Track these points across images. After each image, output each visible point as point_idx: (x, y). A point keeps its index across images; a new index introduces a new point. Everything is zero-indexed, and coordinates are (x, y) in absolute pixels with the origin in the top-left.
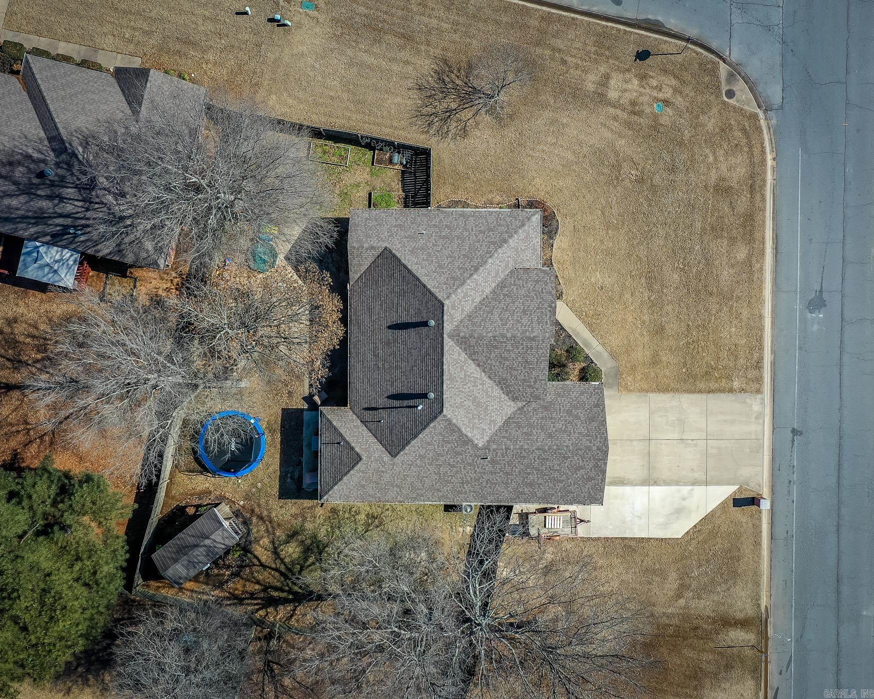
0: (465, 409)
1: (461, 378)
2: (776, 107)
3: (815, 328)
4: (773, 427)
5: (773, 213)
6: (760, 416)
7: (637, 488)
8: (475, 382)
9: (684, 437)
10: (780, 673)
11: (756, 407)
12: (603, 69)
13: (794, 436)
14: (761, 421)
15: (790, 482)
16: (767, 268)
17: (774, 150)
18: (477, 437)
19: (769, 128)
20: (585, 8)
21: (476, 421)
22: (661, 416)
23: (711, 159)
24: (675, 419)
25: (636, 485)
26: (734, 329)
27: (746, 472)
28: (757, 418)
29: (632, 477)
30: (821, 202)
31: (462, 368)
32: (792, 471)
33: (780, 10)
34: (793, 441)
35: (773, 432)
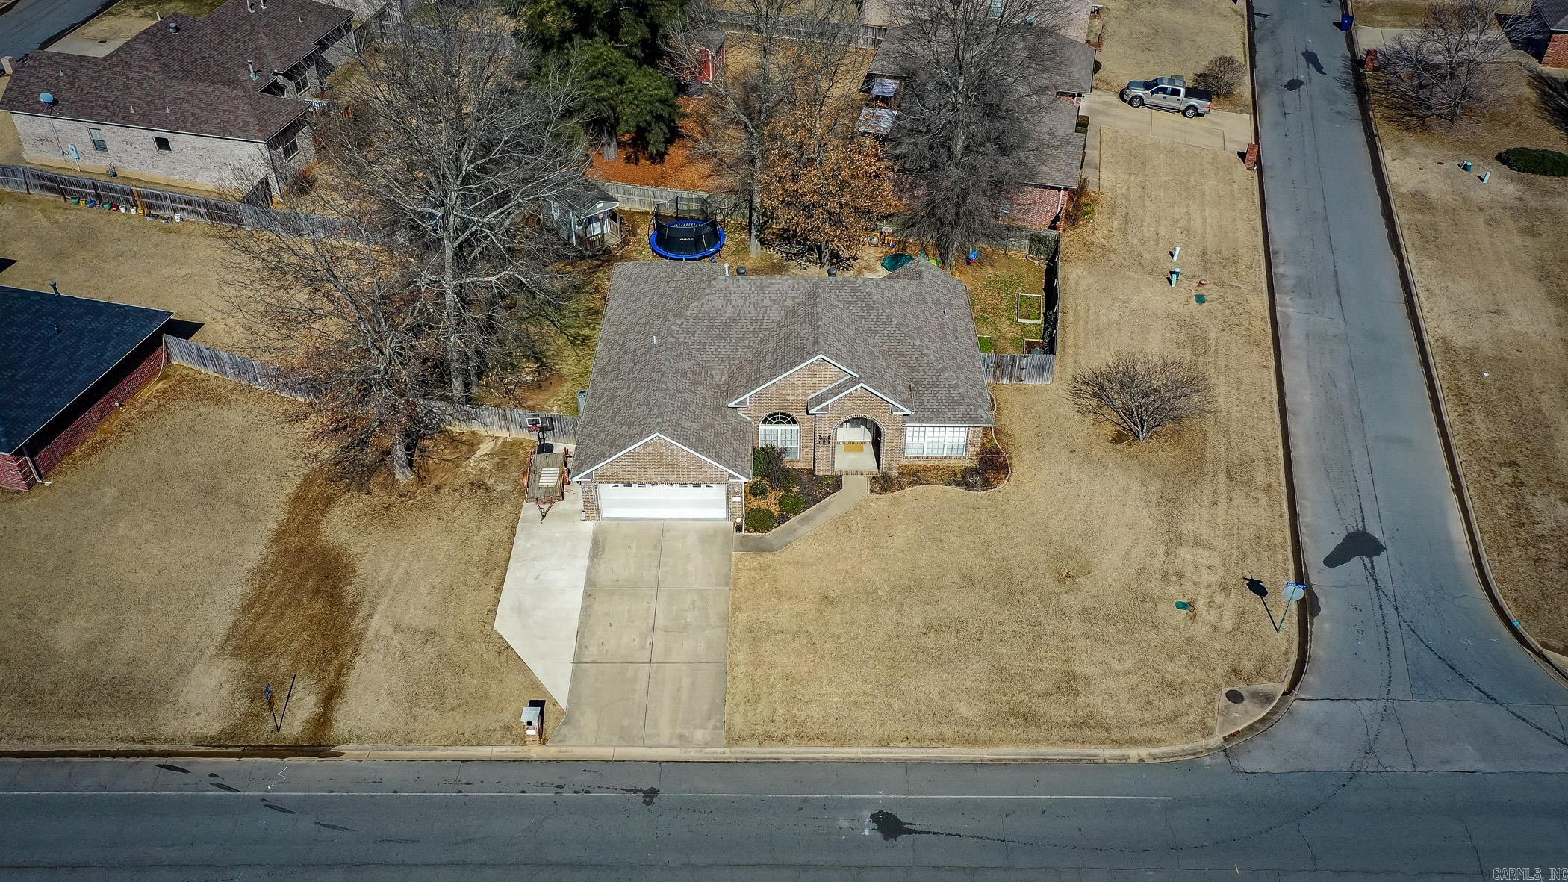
0: (722, 306)
1: (762, 301)
2: (1235, 763)
3: (844, 824)
4: (664, 762)
5: (1044, 760)
6: (684, 740)
7: (584, 574)
8: (757, 321)
9: (658, 634)
10: (212, 775)
11: (699, 735)
12: (1219, 543)
13: (643, 792)
14: (675, 742)
15: (561, 787)
16: (947, 750)
17: (1158, 761)
18: (685, 323)
19: (1194, 754)
20: (1302, 529)
21: (706, 322)
22: (693, 602)
23: (1117, 667)
24: (688, 620)
25: (588, 572)
26: (836, 699)
27: (588, 720)
28: (681, 737)
29: (601, 567)
30: (1080, 830)
31: (775, 301)
32: (578, 789)
33: (1409, 768)
34: (636, 791)
35: (656, 762)
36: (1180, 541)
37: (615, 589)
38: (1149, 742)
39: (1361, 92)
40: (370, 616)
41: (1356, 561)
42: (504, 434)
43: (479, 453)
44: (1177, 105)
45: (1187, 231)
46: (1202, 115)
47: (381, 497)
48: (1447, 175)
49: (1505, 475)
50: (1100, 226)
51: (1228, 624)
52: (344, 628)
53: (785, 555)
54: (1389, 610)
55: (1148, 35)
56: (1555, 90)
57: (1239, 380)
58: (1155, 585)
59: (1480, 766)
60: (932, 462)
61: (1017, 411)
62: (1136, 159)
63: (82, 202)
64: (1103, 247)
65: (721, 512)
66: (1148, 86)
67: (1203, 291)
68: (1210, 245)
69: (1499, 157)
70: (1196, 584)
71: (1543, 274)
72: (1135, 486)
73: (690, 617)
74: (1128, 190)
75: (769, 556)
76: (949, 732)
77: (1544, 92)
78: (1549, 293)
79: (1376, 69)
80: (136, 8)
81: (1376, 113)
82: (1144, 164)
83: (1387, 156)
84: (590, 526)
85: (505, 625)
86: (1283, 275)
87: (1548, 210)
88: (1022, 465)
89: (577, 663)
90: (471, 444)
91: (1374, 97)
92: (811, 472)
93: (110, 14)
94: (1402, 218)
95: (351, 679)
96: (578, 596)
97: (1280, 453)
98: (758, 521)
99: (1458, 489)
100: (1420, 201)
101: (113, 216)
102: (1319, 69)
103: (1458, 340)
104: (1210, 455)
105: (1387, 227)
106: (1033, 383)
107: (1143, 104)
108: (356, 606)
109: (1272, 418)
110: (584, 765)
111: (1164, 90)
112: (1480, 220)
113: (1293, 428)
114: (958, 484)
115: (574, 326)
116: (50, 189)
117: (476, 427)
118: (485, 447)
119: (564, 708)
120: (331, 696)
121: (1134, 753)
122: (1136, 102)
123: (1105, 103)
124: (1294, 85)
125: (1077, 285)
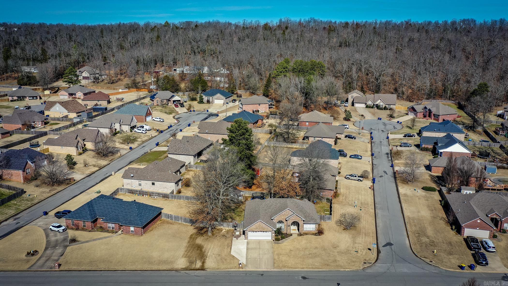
2: (365, 271)
3: (296, 278)
4: (264, 271)
6: (267, 268)
9: (261, 255)
10: (185, 273)
12: (363, 243)
13: (261, 275)
14: (265, 269)
15: (246, 274)
16: (314, 269)
17: (351, 271)
19: (357, 270)
20: (379, 242)
22: (267, 250)
23: (344, 259)
25: (247, 247)
26: (293, 263)
27: (250, 266)
29: (249, 246)
32: (249, 274)
33: (395, 272)
34: (259, 274)
36: (356, 243)
37: (252, 249)
38: (349, 268)
39: (395, 178)
40: (208, 253)
41: (388, 246)
42: (227, 229)
43: (223, 231)
44: (356, 179)
45: (358, 199)
46: (362, 181)
47: (206, 237)
48: (411, 191)
49: (417, 235)
50: (341, 198)
51: (364, 254)
52: (203, 254)
53: (282, 244)
54: (394, 253)
55: (350, 167)
56: (434, 177)
57: (368, 221)
58: (351, 249)
59: (407, 271)
60: (309, 232)
61: (325, 225)
62: (348, 188)
63: (136, 195)
64: (341, 201)
65: (270, 238)
66: (350, 175)
67: (361, 208)
68: (363, 201)
69: (422, 188)
70: (358, 249)
71: (428, 206)
72: (347, 236)
73: (266, 252)
74: (346, 192)
75: (280, 245)
76: (314, 267)
77: (432, 178)
78: (429, 209)
79: (398, 174)
80: (136, 164)
81: (398, 181)
82: (349, 189)
83: (400, 189)
84: (246, 240)
85: (233, 253)
86: (377, 207)
87: (431, 197)
88: (326, 232)
89: (246, 258)
90: (221, 230)
91: (397, 178)
92: (286, 233)
93: (131, 165)
94: (402, 198)
95: (207, 261)
96: (246, 249)
97: (375, 232)
98: (277, 240)
99: (408, 237)
100: (405, 195)
101: (143, 197)
102: (387, 174)
103: (411, 216)
104: (362, 232)
105: (399, 199)
106: (328, 221)
107: (349, 179)
108: (205, 252)
109: (374, 227)
110: (250, 271)
111: (353, 176)
112: (417, 198)
113: (378, 228)
114: (314, 235)
115: (238, 213)
116: (130, 192)
117: (222, 227)
118: (224, 230)
119: (245, 264)
120: (203, 263)
121: (347, 270)
122: (348, 178)
123: (341, 179)
124: (381, 176)
125: (336, 207)
